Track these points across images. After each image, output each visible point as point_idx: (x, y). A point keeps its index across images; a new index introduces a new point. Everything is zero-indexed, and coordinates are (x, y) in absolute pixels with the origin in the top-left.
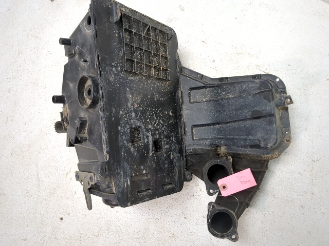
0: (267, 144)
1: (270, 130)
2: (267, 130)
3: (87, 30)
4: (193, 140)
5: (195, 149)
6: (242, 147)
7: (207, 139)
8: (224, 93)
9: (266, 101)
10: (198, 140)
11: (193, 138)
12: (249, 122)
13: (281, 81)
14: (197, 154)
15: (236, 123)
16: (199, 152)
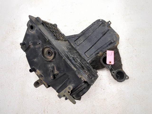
0: (114, 40)
1: (111, 35)
2: (110, 36)
3: (32, 32)
4: (88, 58)
5: (91, 60)
6: (106, 47)
7: (93, 54)
8: (87, 35)
9: (104, 27)
10: (90, 56)
11: (87, 57)
12: (103, 38)
13: (102, 20)
14: (93, 61)
15: (99, 41)
16: (94, 60)
